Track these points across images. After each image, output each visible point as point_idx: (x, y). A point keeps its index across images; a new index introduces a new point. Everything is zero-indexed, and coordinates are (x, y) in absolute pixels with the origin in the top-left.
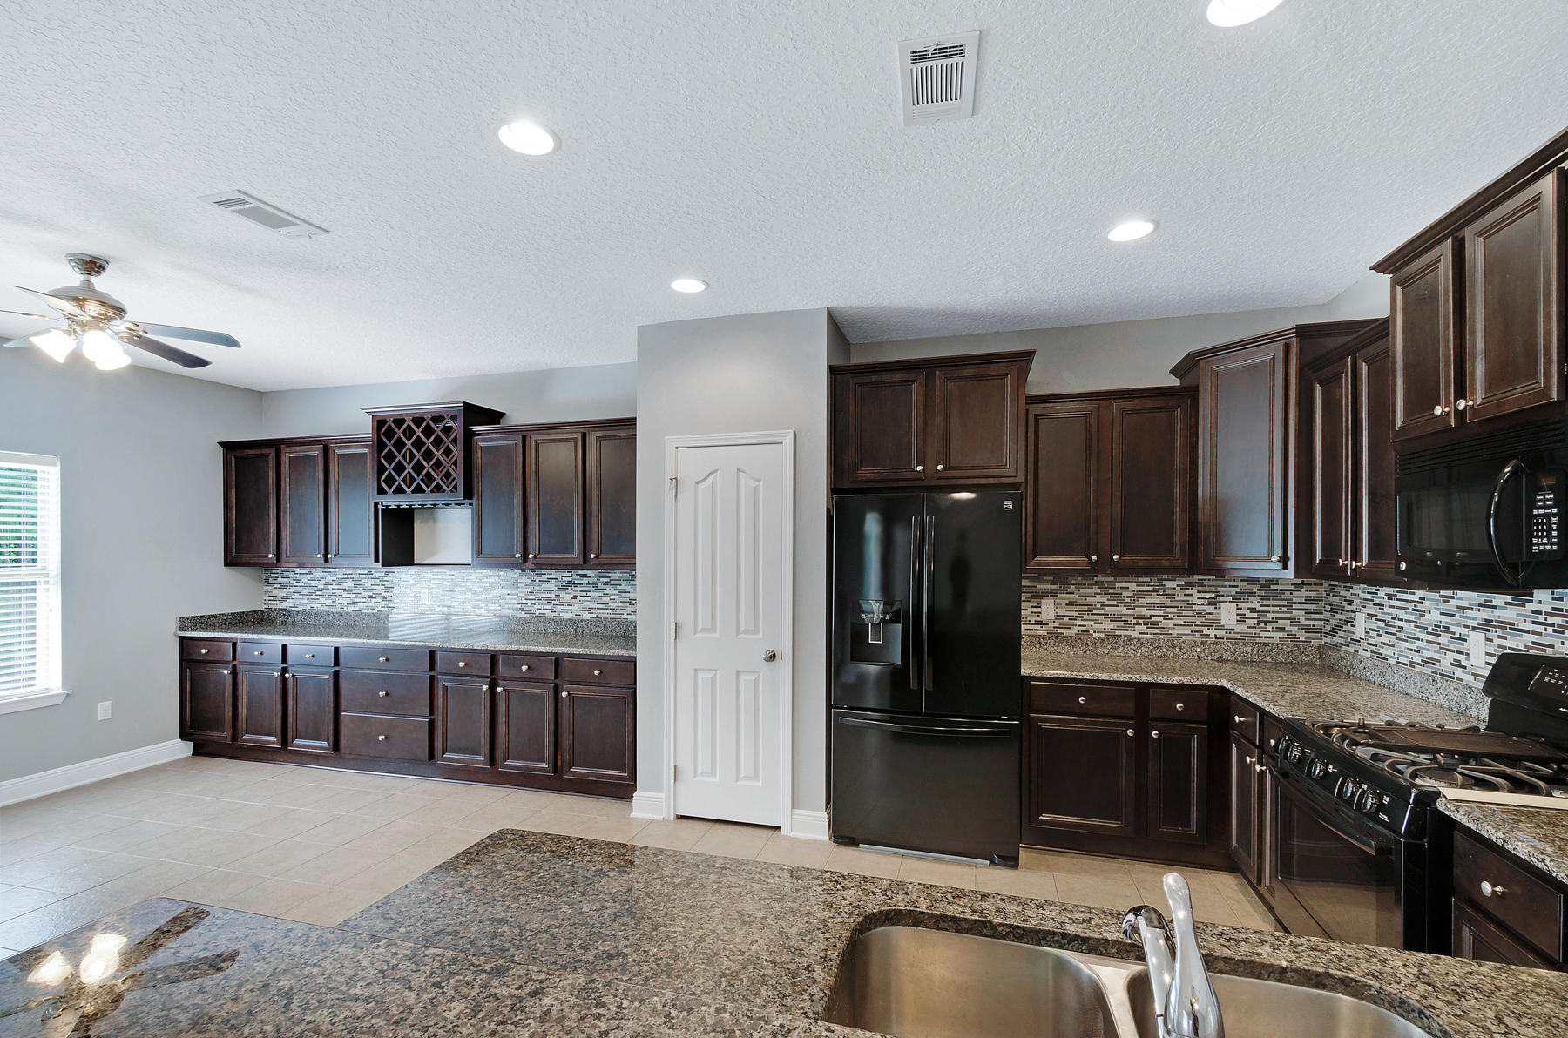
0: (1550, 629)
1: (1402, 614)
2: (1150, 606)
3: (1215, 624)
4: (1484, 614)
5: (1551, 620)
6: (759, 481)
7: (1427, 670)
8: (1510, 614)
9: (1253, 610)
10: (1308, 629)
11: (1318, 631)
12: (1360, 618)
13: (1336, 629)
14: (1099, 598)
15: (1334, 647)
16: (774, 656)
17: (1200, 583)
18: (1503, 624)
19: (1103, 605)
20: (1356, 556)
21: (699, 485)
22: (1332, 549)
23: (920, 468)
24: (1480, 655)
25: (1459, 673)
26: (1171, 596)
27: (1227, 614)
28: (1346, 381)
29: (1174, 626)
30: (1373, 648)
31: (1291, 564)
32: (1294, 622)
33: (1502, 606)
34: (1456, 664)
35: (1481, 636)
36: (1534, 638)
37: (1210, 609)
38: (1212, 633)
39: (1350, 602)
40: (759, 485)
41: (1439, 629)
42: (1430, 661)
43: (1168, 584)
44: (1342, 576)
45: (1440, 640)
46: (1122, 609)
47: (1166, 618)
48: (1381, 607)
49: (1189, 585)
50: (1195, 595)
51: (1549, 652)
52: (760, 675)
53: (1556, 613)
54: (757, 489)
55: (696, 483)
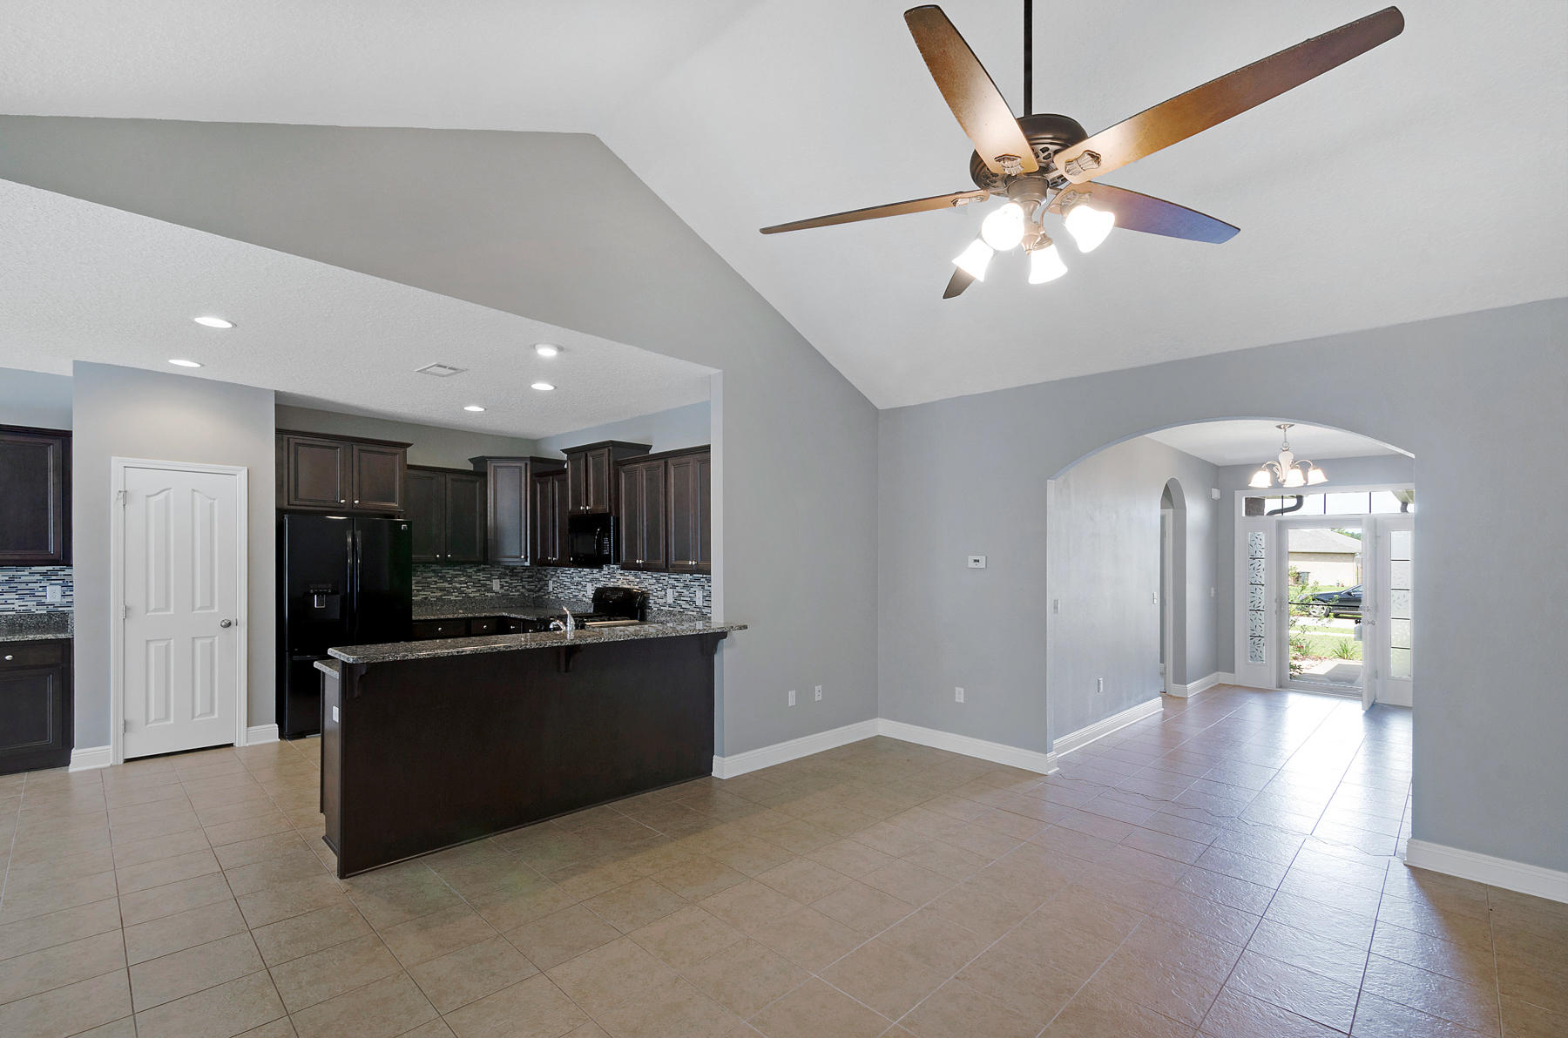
0: (607, 579)
1: (566, 579)
2: (460, 583)
3: (490, 590)
4: (591, 577)
5: (607, 576)
6: (214, 499)
7: (575, 599)
8: (597, 576)
9: (506, 582)
10: (529, 590)
11: (533, 591)
12: (551, 582)
13: (541, 588)
14: (433, 579)
15: (540, 597)
16: (230, 624)
17: (484, 569)
18: (596, 579)
19: (436, 583)
20: (554, 556)
21: (151, 498)
22: (545, 552)
23: (342, 501)
24: (590, 591)
25: (585, 598)
26: (470, 577)
27: (496, 585)
28: (550, 485)
29: (472, 592)
30: (555, 596)
31: (529, 559)
32: (523, 587)
33: (596, 573)
34: (584, 595)
35: (590, 584)
36: (604, 583)
37: (488, 583)
38: (489, 595)
39: (546, 576)
40: (213, 503)
41: (579, 583)
42: (576, 595)
43: (469, 571)
44: (549, 564)
45: (578, 587)
46: (446, 585)
47: (468, 588)
48: (559, 577)
49: (479, 571)
50: (481, 576)
52: (217, 638)
53: (609, 574)
54: (212, 506)
55: (147, 496)
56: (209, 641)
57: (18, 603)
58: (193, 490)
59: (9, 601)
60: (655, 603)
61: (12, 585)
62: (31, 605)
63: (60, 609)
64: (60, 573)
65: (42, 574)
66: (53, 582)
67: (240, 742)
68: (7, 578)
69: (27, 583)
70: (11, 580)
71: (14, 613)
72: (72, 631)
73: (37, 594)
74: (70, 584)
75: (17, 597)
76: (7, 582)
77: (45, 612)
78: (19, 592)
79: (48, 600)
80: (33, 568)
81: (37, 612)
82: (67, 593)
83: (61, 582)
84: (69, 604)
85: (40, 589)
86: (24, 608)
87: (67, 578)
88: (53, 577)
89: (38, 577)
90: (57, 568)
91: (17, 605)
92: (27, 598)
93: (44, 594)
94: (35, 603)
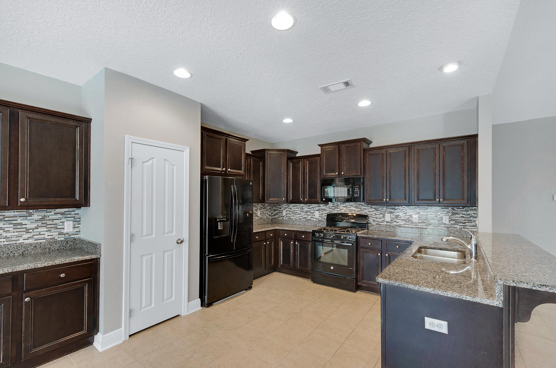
0: (332, 209)
1: (297, 210)
4: (318, 208)
5: (332, 208)
6: (174, 166)
7: (304, 220)
8: (324, 208)
9: (262, 212)
12: (284, 211)
13: (276, 214)
15: (275, 218)
16: (182, 242)
17: (255, 206)
18: (322, 209)
20: (305, 198)
21: (145, 163)
23: (224, 169)
24: (317, 215)
25: (312, 219)
27: (259, 213)
30: (288, 217)
34: (312, 217)
35: (318, 212)
36: (329, 211)
38: (256, 218)
39: (281, 208)
41: (307, 212)
42: (305, 218)
45: (307, 214)
48: (291, 209)
51: (332, 213)
52: (174, 251)
53: (333, 206)
54: (173, 169)
55: (143, 162)
56: (171, 253)
57: (47, 234)
58: (165, 160)
59: (42, 233)
60: (374, 221)
61: (44, 222)
62: (55, 234)
63: (72, 236)
64: (72, 213)
65: (62, 214)
66: (68, 219)
67: (184, 313)
68: (41, 217)
69: (53, 220)
70: (43, 218)
71: (44, 241)
72: (100, 253)
73: (59, 227)
74: (78, 220)
75: (47, 230)
76: (41, 220)
77: (63, 239)
78: (48, 226)
79: (65, 231)
80: (56, 210)
81: (59, 239)
82: (76, 226)
83: (73, 219)
84: (77, 233)
85: (61, 224)
86: (51, 237)
87: (76, 216)
88: (69, 216)
89: (59, 216)
90: (71, 209)
91: (47, 235)
92: (53, 230)
93: (63, 227)
94: (57, 233)
